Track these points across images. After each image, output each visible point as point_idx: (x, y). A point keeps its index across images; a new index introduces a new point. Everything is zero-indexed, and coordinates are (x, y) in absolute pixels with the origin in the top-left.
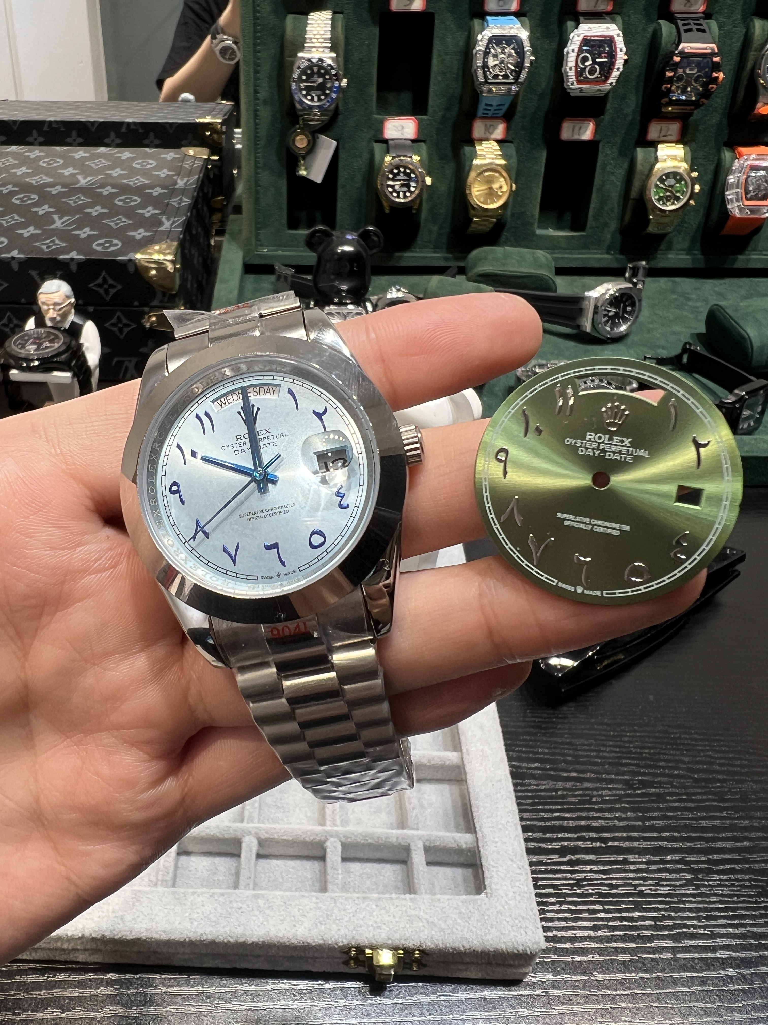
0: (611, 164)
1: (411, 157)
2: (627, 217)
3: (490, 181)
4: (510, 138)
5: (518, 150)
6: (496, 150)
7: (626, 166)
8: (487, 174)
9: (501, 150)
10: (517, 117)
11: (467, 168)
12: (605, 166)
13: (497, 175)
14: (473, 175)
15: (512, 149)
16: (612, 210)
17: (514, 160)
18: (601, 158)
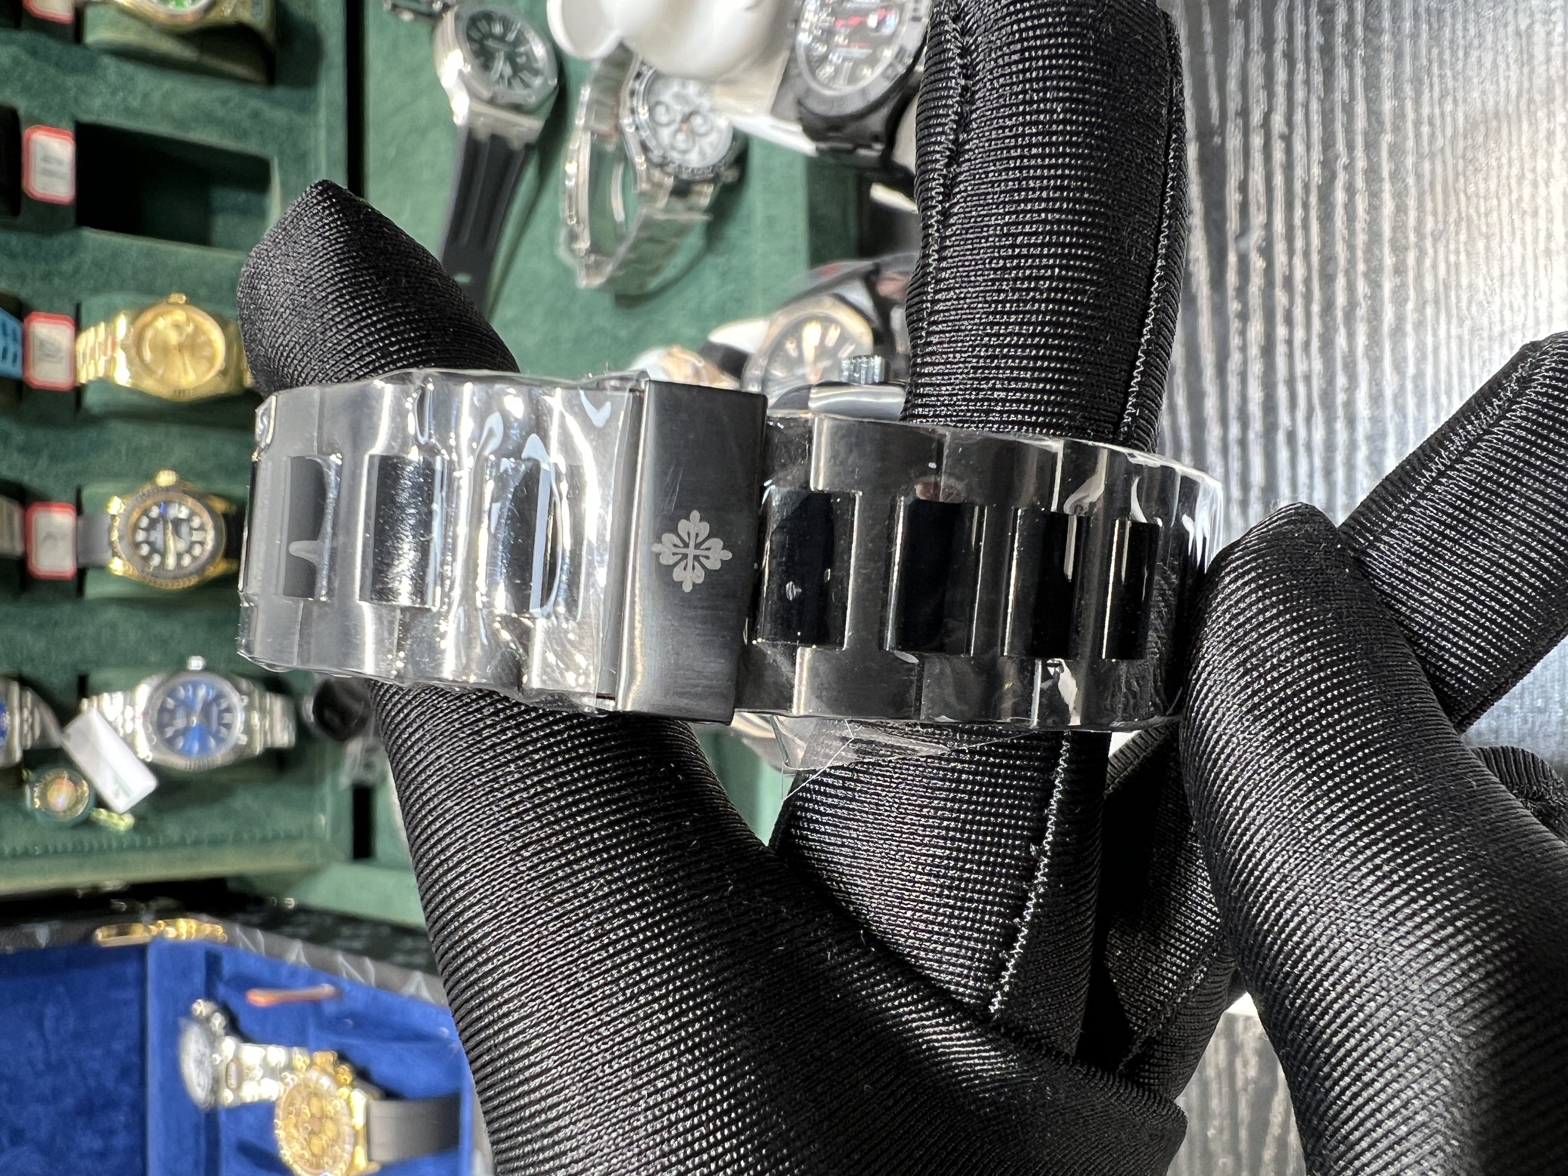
0: (124, 100)
1: (113, 517)
2: (239, 70)
3: (163, 350)
4: (70, 309)
5: (96, 291)
6: (96, 336)
7: (129, 68)
8: (148, 355)
9: (96, 324)
10: (24, 293)
11: (135, 399)
12: (129, 111)
13: (149, 334)
14: (150, 385)
15: (92, 304)
16: (224, 102)
17: (117, 298)
18: (113, 119)
